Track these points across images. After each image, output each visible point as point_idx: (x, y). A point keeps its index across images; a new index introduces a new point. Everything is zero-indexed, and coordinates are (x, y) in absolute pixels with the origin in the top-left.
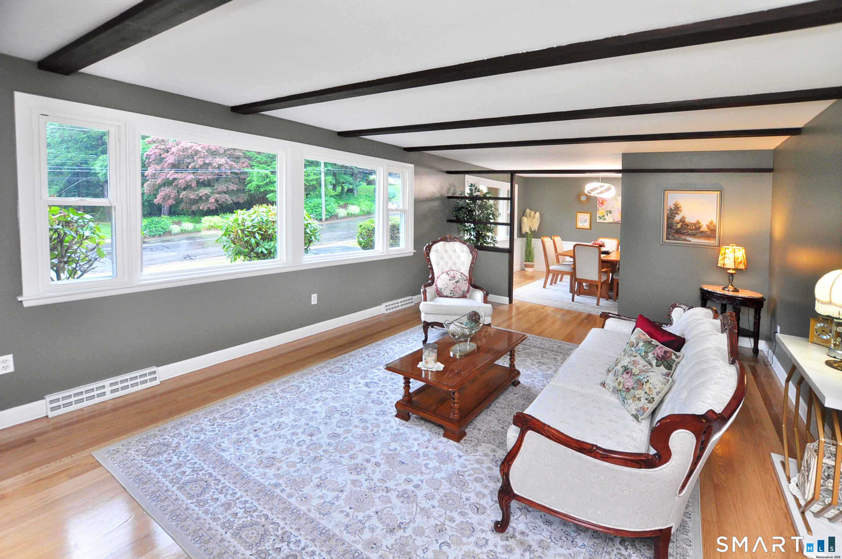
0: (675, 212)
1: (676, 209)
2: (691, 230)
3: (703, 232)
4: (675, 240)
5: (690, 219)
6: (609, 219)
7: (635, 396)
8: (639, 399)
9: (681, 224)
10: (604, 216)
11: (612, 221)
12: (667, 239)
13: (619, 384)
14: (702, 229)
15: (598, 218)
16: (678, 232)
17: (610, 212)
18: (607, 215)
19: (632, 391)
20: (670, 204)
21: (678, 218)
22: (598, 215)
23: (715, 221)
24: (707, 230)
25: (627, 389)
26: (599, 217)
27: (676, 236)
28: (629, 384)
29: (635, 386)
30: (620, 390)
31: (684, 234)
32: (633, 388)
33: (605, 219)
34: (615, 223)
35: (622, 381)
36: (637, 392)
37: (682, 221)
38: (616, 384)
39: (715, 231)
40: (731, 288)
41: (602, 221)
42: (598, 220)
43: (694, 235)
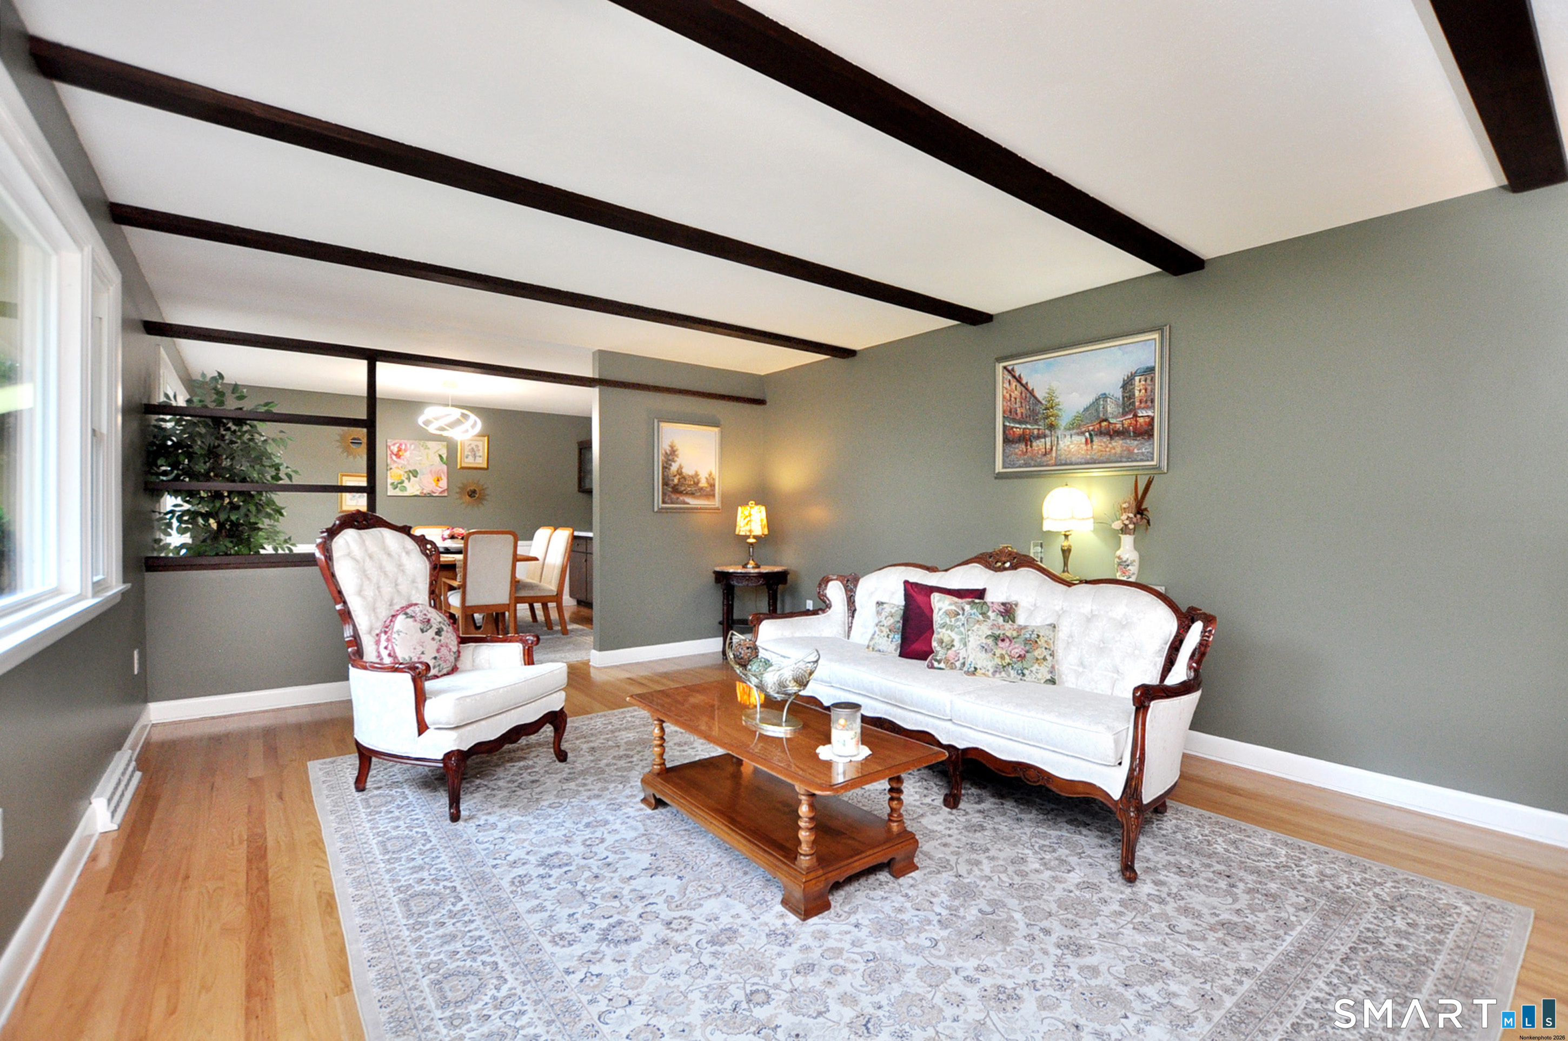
0: (670, 457)
1: (671, 455)
2: (689, 486)
3: (702, 489)
4: (672, 503)
5: (688, 471)
6: (413, 488)
7: (1037, 659)
8: (1045, 659)
9: (678, 477)
10: (402, 482)
11: (418, 493)
12: (664, 502)
13: (1002, 657)
14: (701, 485)
15: (389, 487)
16: (675, 490)
17: (415, 473)
18: (409, 479)
19: (1028, 655)
20: (665, 446)
21: (674, 468)
22: (389, 481)
23: (716, 474)
24: (706, 485)
25: (1020, 656)
26: (392, 484)
27: (674, 496)
28: (1016, 650)
29: (1027, 648)
30: (1009, 664)
31: (681, 493)
32: (1027, 652)
33: (405, 489)
34: (425, 496)
35: (1004, 652)
36: (1036, 653)
37: (679, 472)
38: (998, 661)
39: (714, 486)
40: (751, 564)
41: (397, 492)
42: (391, 492)
43: (692, 494)
